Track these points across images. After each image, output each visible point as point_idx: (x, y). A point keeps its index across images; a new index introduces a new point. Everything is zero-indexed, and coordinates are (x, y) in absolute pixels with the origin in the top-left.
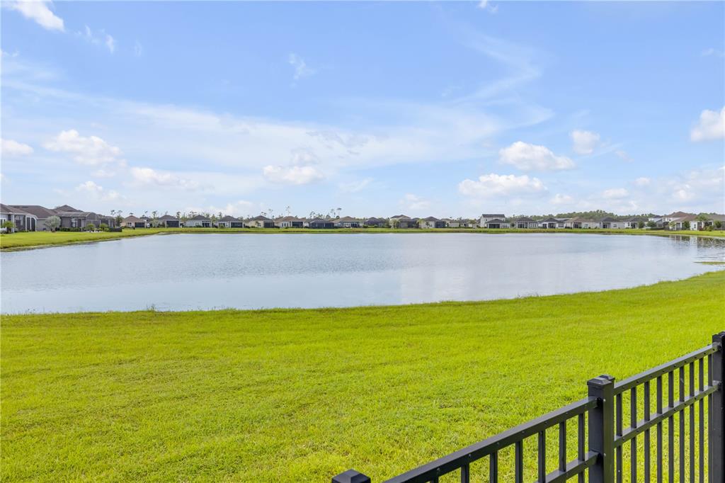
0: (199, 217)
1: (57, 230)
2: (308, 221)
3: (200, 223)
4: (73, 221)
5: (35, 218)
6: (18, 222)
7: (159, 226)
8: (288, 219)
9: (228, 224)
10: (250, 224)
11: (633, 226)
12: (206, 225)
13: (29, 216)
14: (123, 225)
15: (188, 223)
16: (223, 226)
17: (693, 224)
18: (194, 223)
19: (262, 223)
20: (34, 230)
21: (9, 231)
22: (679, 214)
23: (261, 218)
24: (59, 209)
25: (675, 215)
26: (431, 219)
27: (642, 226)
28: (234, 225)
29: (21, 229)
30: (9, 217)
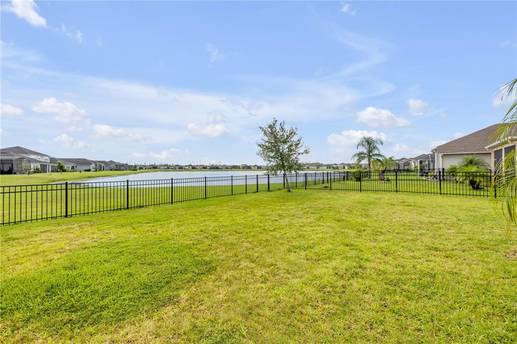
0: (165, 165)
3: (166, 167)
5: (104, 165)
6: (99, 167)
7: (149, 169)
9: (177, 168)
10: (186, 168)
11: (327, 168)
12: (168, 168)
13: (102, 165)
15: (161, 167)
17: (346, 167)
18: (163, 167)
19: (191, 167)
20: (103, 170)
21: (96, 171)
22: (342, 164)
23: (190, 165)
25: (340, 164)
26: (256, 166)
27: (330, 168)
28: (179, 168)
29: (100, 170)
30: (96, 165)
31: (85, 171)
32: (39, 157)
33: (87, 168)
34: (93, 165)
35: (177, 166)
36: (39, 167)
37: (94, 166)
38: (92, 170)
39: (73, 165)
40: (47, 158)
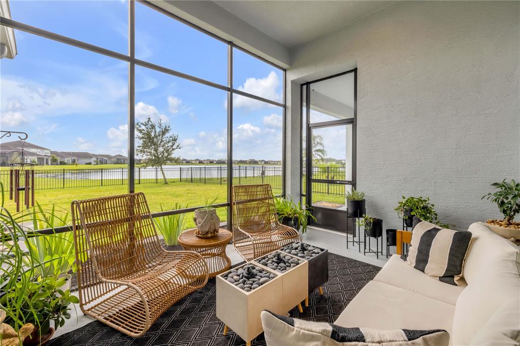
1: (116, 163)
2: (216, 161)
4: (122, 160)
5: (107, 159)
6: (100, 161)
8: (207, 160)
9: (184, 162)
10: (193, 162)
13: (105, 158)
14: (142, 162)
16: (182, 163)
19: (197, 161)
20: (106, 163)
21: (97, 164)
23: (197, 160)
24: (116, 156)
26: (263, 161)
28: (187, 162)
29: (102, 163)
30: (97, 159)
31: (86, 164)
32: (39, 150)
33: (88, 161)
34: (94, 159)
35: (184, 160)
36: (36, 160)
37: (96, 159)
38: (92, 163)
39: (74, 159)
40: (48, 152)
